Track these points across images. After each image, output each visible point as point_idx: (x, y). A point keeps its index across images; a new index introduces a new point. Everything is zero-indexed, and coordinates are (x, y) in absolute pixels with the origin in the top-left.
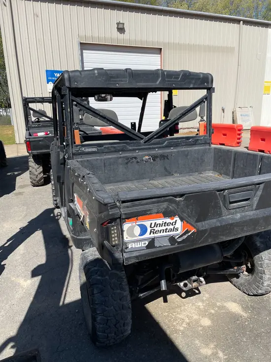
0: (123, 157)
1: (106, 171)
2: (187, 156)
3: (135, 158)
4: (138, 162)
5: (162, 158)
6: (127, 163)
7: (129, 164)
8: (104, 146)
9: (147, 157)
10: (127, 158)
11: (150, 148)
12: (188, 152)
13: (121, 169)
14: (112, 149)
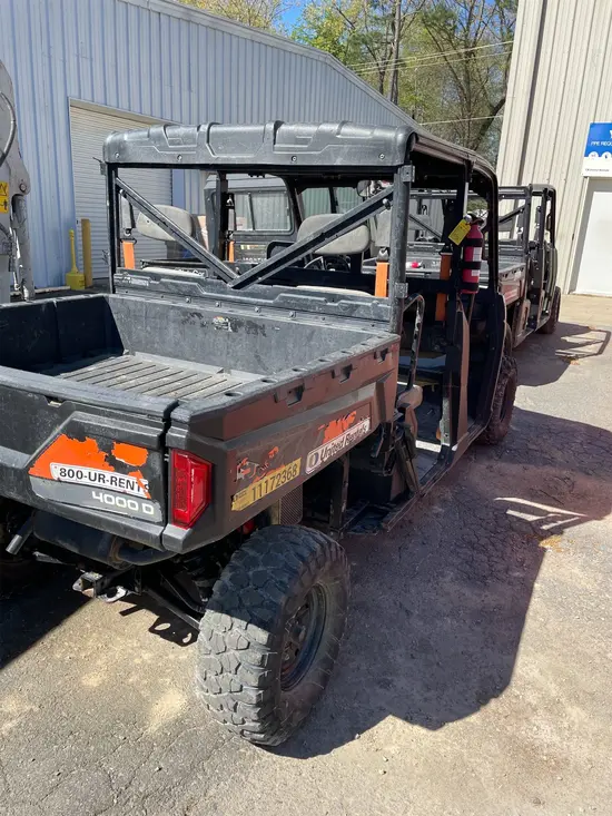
0: (179, 308)
1: (148, 328)
2: (310, 338)
3: (199, 315)
4: (203, 325)
5: (252, 330)
6: (184, 322)
7: (188, 324)
8: (163, 280)
9: (221, 320)
10: (185, 312)
11: (241, 302)
12: (313, 332)
13: (172, 332)
14: (174, 289)
